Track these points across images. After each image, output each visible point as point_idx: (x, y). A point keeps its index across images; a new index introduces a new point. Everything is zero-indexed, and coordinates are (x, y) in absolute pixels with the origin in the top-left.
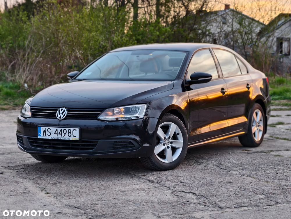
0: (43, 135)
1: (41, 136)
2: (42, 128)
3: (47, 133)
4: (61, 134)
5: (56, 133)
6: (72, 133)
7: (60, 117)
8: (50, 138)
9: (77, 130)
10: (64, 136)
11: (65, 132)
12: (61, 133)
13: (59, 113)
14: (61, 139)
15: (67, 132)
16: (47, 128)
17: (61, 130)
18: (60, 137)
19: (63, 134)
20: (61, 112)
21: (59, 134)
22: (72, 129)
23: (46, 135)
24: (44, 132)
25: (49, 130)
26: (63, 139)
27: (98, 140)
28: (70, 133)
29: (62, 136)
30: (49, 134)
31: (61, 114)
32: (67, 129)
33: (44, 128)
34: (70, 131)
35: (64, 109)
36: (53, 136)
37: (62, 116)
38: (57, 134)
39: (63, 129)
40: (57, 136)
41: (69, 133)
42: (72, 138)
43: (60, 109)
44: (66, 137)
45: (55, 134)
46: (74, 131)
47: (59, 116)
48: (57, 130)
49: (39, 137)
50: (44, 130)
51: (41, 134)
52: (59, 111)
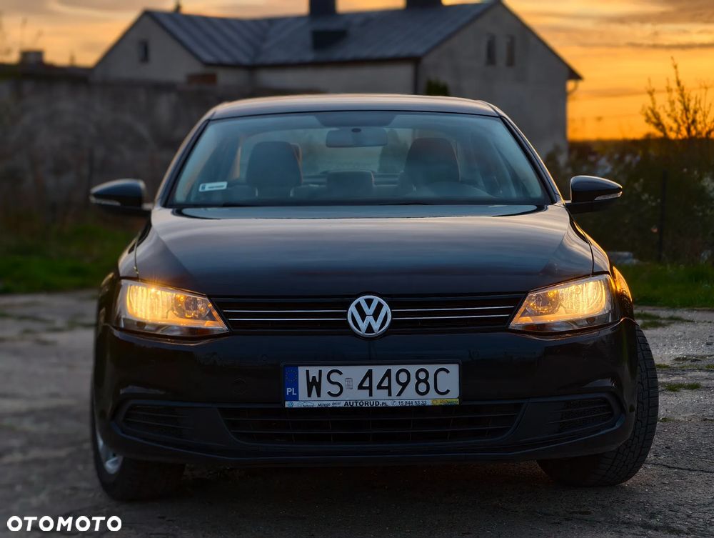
0: (309, 395)
1: (296, 398)
2: (302, 371)
3: (326, 387)
4: (389, 388)
5: (366, 384)
6: (431, 381)
7: (370, 329)
8: (342, 404)
9: (454, 369)
10: (399, 394)
11: (403, 378)
12: (385, 384)
13: (363, 316)
14: (390, 404)
15: (413, 381)
16: (326, 370)
17: (388, 373)
18: (381, 398)
19: (396, 388)
20: (369, 311)
21: (380, 387)
22: (432, 369)
23: (319, 395)
24: (314, 385)
25: (334, 377)
26: (397, 404)
27: (520, 401)
28: (425, 381)
29: (390, 394)
30: (336, 390)
31: (370, 319)
32: (413, 369)
33: (314, 371)
34: (422, 376)
35: (377, 299)
36: (353, 396)
37: (376, 326)
38: (370, 388)
39: (395, 369)
40: (371, 395)
41: (419, 381)
42: (431, 399)
43: (361, 300)
44: (410, 397)
45: (361, 387)
46: (442, 373)
47: (363, 326)
48: (369, 374)
49: (287, 404)
50: (314, 377)
51: (297, 391)
52: (359, 306)
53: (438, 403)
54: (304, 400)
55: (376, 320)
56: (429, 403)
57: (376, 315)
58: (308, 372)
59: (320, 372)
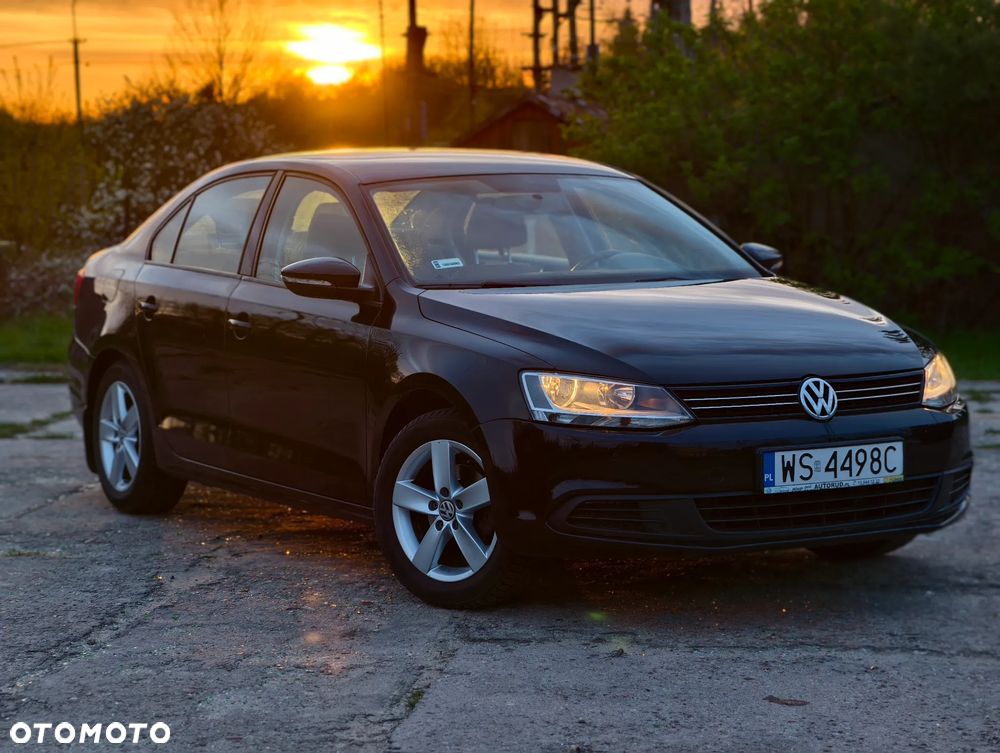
0: (784, 480)
1: (772, 484)
2: (778, 456)
3: (799, 471)
4: (850, 468)
5: (832, 466)
6: (882, 459)
7: (824, 412)
8: (813, 487)
9: (899, 446)
10: (858, 475)
11: (861, 458)
12: (847, 465)
14: (851, 484)
15: (869, 460)
16: (799, 454)
17: (849, 454)
18: (845, 479)
19: (856, 468)
20: (820, 393)
21: (843, 468)
22: (883, 447)
23: (793, 480)
24: (788, 469)
25: (806, 461)
26: (857, 484)
27: (936, 475)
28: (878, 460)
29: (851, 475)
30: (806, 472)
31: (822, 401)
32: (868, 448)
33: (788, 456)
34: (876, 455)
35: (822, 382)
36: (822, 479)
37: (828, 408)
38: (835, 470)
39: (855, 449)
40: (836, 477)
41: (874, 460)
42: (883, 478)
43: (809, 382)
44: (867, 477)
45: (827, 469)
46: (891, 450)
47: (818, 408)
48: (834, 456)
49: (766, 490)
50: (788, 462)
51: (773, 477)
52: (808, 389)
53: (888, 481)
54: (779, 485)
55: (827, 401)
56: (882, 481)
57: (826, 397)
58: (783, 457)
59: (794, 456)
